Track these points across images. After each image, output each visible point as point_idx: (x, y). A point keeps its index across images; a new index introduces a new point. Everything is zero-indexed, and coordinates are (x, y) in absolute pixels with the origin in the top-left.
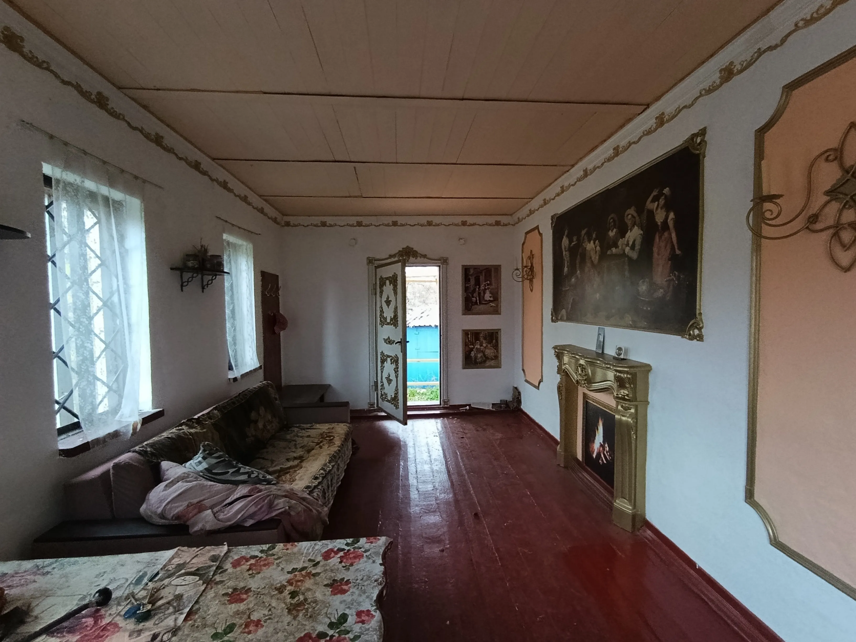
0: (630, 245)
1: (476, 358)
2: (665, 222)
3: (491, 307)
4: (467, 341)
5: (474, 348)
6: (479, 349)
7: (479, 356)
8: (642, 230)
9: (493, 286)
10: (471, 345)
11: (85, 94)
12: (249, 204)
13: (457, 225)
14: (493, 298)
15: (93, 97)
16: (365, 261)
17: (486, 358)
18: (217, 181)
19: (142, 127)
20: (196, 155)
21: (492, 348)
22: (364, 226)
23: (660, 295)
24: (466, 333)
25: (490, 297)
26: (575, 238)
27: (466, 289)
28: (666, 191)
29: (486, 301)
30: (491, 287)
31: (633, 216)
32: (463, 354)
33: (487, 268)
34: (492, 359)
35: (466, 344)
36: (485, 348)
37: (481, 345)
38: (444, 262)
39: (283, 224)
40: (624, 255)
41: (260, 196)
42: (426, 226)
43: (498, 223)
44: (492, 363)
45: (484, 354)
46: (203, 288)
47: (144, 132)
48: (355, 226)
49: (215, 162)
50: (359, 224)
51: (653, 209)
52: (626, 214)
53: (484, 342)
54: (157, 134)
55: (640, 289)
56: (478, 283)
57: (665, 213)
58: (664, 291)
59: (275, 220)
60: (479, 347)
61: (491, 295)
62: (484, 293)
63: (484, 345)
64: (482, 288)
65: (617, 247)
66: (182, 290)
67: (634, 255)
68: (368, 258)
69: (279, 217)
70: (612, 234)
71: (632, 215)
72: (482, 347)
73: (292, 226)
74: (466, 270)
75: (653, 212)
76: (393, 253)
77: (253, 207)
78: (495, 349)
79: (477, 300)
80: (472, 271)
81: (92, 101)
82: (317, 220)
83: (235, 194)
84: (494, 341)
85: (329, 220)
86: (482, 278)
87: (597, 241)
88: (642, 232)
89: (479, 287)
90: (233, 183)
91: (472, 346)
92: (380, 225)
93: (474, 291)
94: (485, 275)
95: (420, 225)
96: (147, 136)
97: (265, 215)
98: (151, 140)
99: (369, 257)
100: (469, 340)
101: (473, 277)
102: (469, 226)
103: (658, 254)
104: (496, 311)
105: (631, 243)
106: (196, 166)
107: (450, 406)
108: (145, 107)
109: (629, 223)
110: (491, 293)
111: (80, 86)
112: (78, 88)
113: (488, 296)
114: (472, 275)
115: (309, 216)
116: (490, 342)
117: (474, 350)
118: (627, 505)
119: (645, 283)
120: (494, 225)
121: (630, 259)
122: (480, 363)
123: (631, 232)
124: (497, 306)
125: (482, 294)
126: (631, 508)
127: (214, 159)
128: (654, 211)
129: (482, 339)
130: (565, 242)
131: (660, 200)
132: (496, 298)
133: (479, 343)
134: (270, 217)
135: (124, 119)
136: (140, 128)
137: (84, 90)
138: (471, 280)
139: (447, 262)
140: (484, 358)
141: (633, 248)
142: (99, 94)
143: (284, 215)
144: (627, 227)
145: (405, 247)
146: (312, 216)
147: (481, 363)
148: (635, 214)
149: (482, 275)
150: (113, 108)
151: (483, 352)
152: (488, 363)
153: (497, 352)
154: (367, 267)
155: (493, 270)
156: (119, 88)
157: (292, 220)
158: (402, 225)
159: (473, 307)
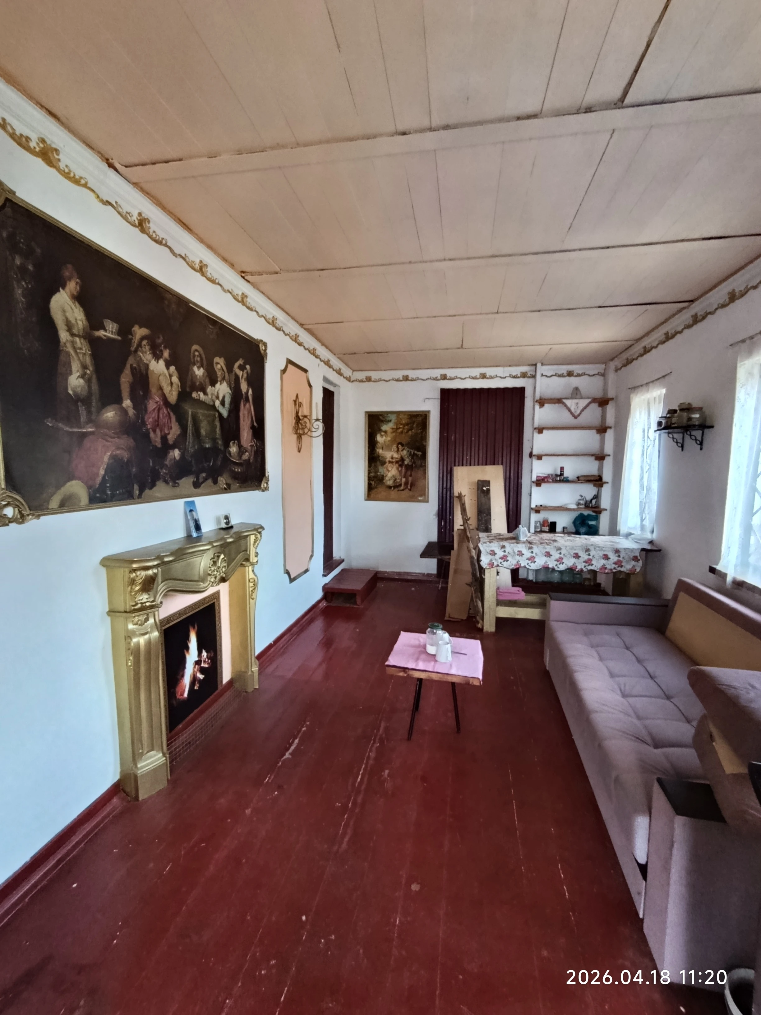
0: (220, 400)
2: (247, 393)
8: (231, 390)
23: (247, 458)
28: (248, 367)
31: (222, 369)
40: (213, 407)
51: (239, 376)
52: (216, 360)
55: (231, 450)
57: (247, 386)
58: (249, 454)
65: (205, 393)
67: (225, 413)
70: (198, 372)
71: (222, 367)
87: (173, 366)
88: (230, 392)
103: (244, 421)
105: (221, 398)
109: (219, 374)
119: (235, 445)
121: (220, 415)
123: (221, 384)
128: (240, 378)
131: (244, 372)
141: (223, 403)
144: (217, 377)
148: (225, 368)
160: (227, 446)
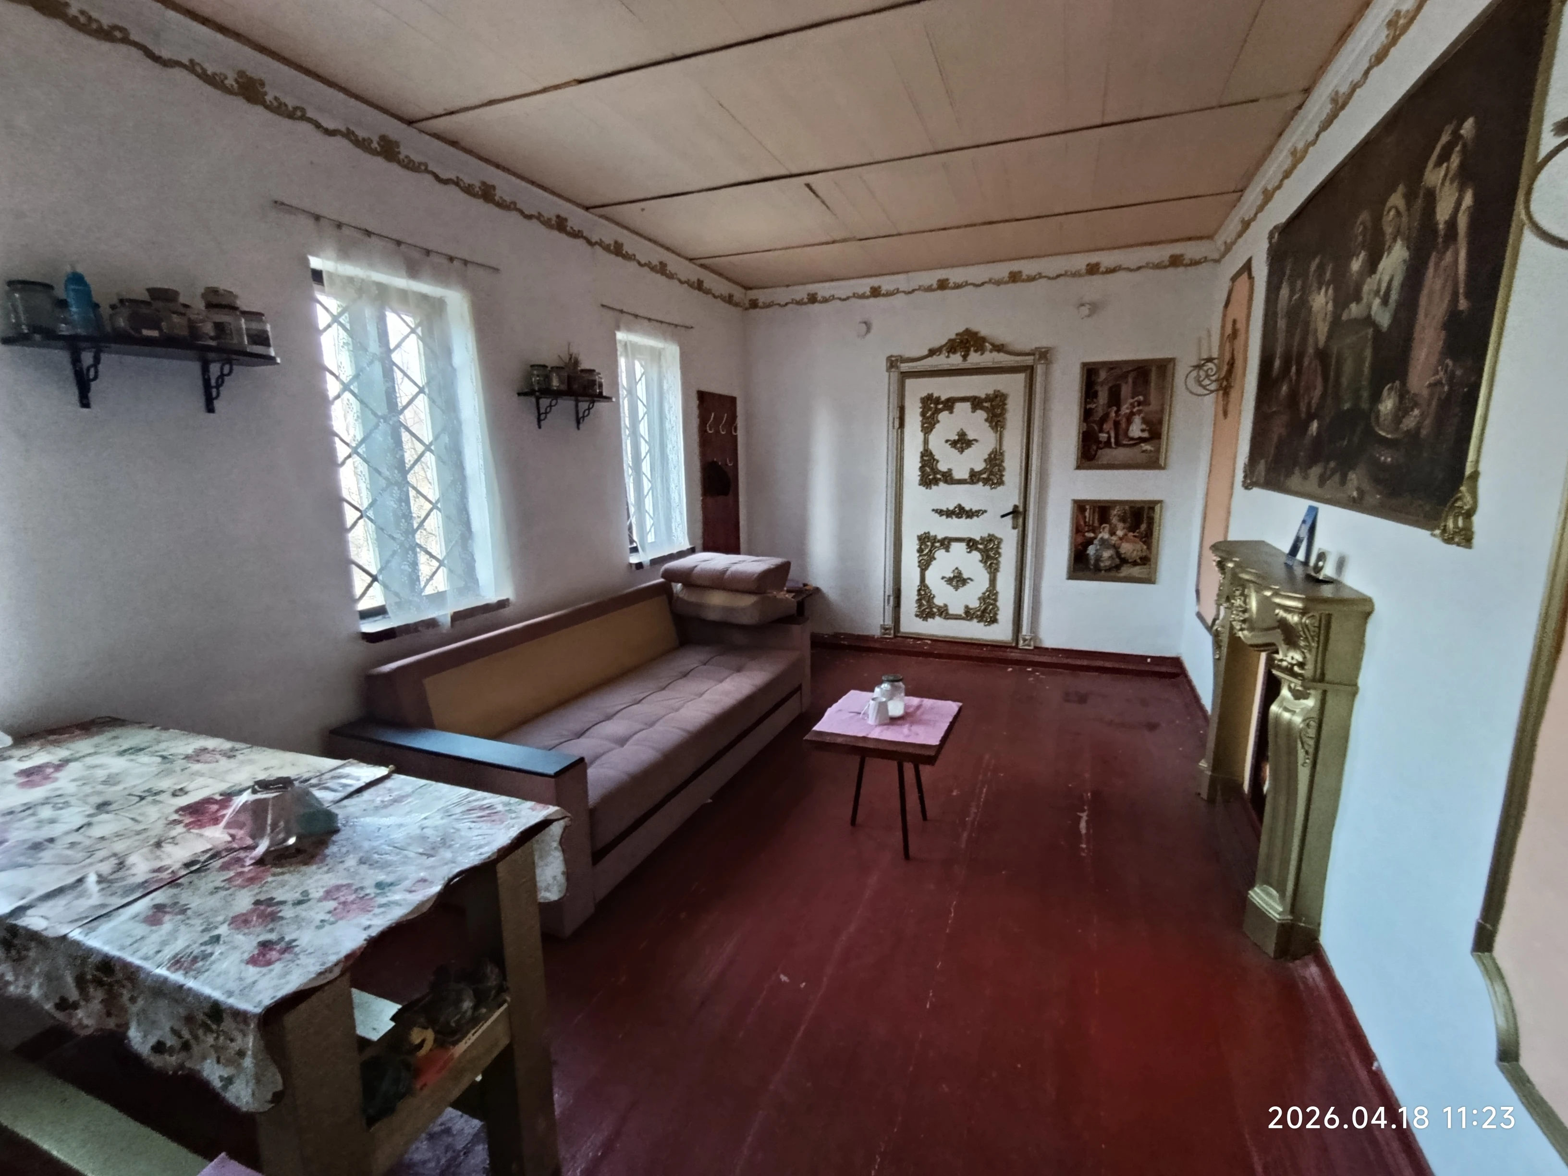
0: (1382, 293)
1: (1098, 559)
2: (1453, 221)
3: (1144, 451)
4: (1082, 523)
5: (1095, 538)
6: (1107, 540)
7: (1106, 554)
8: (1408, 249)
9: (1154, 406)
10: (1088, 531)
11: (362, 144)
12: (671, 276)
13: (1076, 274)
14: (1150, 431)
15: (375, 145)
16: (883, 365)
17: (1122, 561)
18: (600, 243)
19: (458, 178)
20: (553, 207)
21: (1137, 540)
22: (884, 295)
24: (1080, 506)
25: (1143, 431)
26: (1299, 283)
27: (1087, 415)
28: (1468, 127)
29: (1132, 439)
30: (1146, 409)
31: (1398, 213)
32: (1071, 549)
33: (1139, 368)
34: (1135, 564)
35: (1077, 530)
36: (1121, 539)
37: (1113, 533)
38: (1040, 358)
39: (747, 305)
40: (1368, 319)
41: (691, 260)
42: (1006, 283)
43: (1176, 261)
44: (1136, 571)
45: (1118, 554)
46: (578, 422)
47: (462, 185)
48: (868, 297)
49: (593, 214)
50: (876, 292)
51: (1435, 187)
52: (1389, 204)
53: (1120, 525)
54: (484, 183)
55: (1383, 406)
56: (1115, 399)
57: (1457, 194)
58: (1422, 414)
59: (729, 300)
60: (1105, 535)
61: (1144, 427)
62: (1129, 421)
63: (1120, 533)
64: (1125, 409)
65: (1359, 299)
66: (540, 427)
67: (1386, 320)
68: (889, 358)
69: (738, 293)
70: (1356, 265)
71: (1397, 209)
72: (1114, 538)
73: (761, 308)
74: (1090, 372)
75: (1434, 191)
76: (936, 344)
77: (681, 282)
78: (1144, 543)
79: (1109, 438)
80: (1103, 375)
81: (374, 153)
82: (801, 292)
83: (639, 263)
84: (1143, 527)
85: (823, 290)
86: (1126, 390)
87: (1332, 286)
88: (1407, 254)
89: (1117, 412)
90: (630, 244)
91: (1092, 535)
92: (913, 291)
93: (1105, 418)
94: (1134, 383)
95: (993, 283)
96: (468, 190)
97: (708, 292)
98: (474, 195)
99: (892, 356)
100: (1085, 522)
101: (1106, 388)
102: (1104, 273)
103: (1426, 316)
104: (1154, 463)
105: (1384, 287)
106: (560, 225)
107: (1036, 648)
108: (454, 143)
109: (1388, 233)
110: (1144, 421)
111: (353, 133)
112: (349, 135)
113: (1136, 429)
114: (1102, 384)
115: (788, 286)
116: (1133, 528)
117: (1096, 542)
118: (1275, 901)
120: (1165, 267)
121: (1377, 331)
122: (1106, 571)
124: (1158, 451)
125: (1123, 424)
126: (1280, 909)
127: (587, 209)
128: (1438, 191)
129: (1114, 520)
130: (1285, 292)
131: (1453, 157)
132: (1155, 432)
133: (1107, 530)
134: (717, 294)
135: (427, 171)
136: (455, 179)
137: (360, 139)
138: (1100, 393)
139: (1047, 359)
140: (1117, 561)
141: (1386, 298)
142: (383, 138)
143: (748, 288)
144: (1384, 244)
145: (961, 329)
146: (794, 285)
147: (1109, 569)
148: (1402, 206)
149: (1127, 383)
150: (407, 157)
151: (1116, 548)
152: (1125, 571)
153: (1149, 548)
154: (887, 374)
155: (1154, 369)
156: (410, 123)
157: (762, 296)
158: (958, 286)
159: (1100, 452)
160: (1376, 398)
